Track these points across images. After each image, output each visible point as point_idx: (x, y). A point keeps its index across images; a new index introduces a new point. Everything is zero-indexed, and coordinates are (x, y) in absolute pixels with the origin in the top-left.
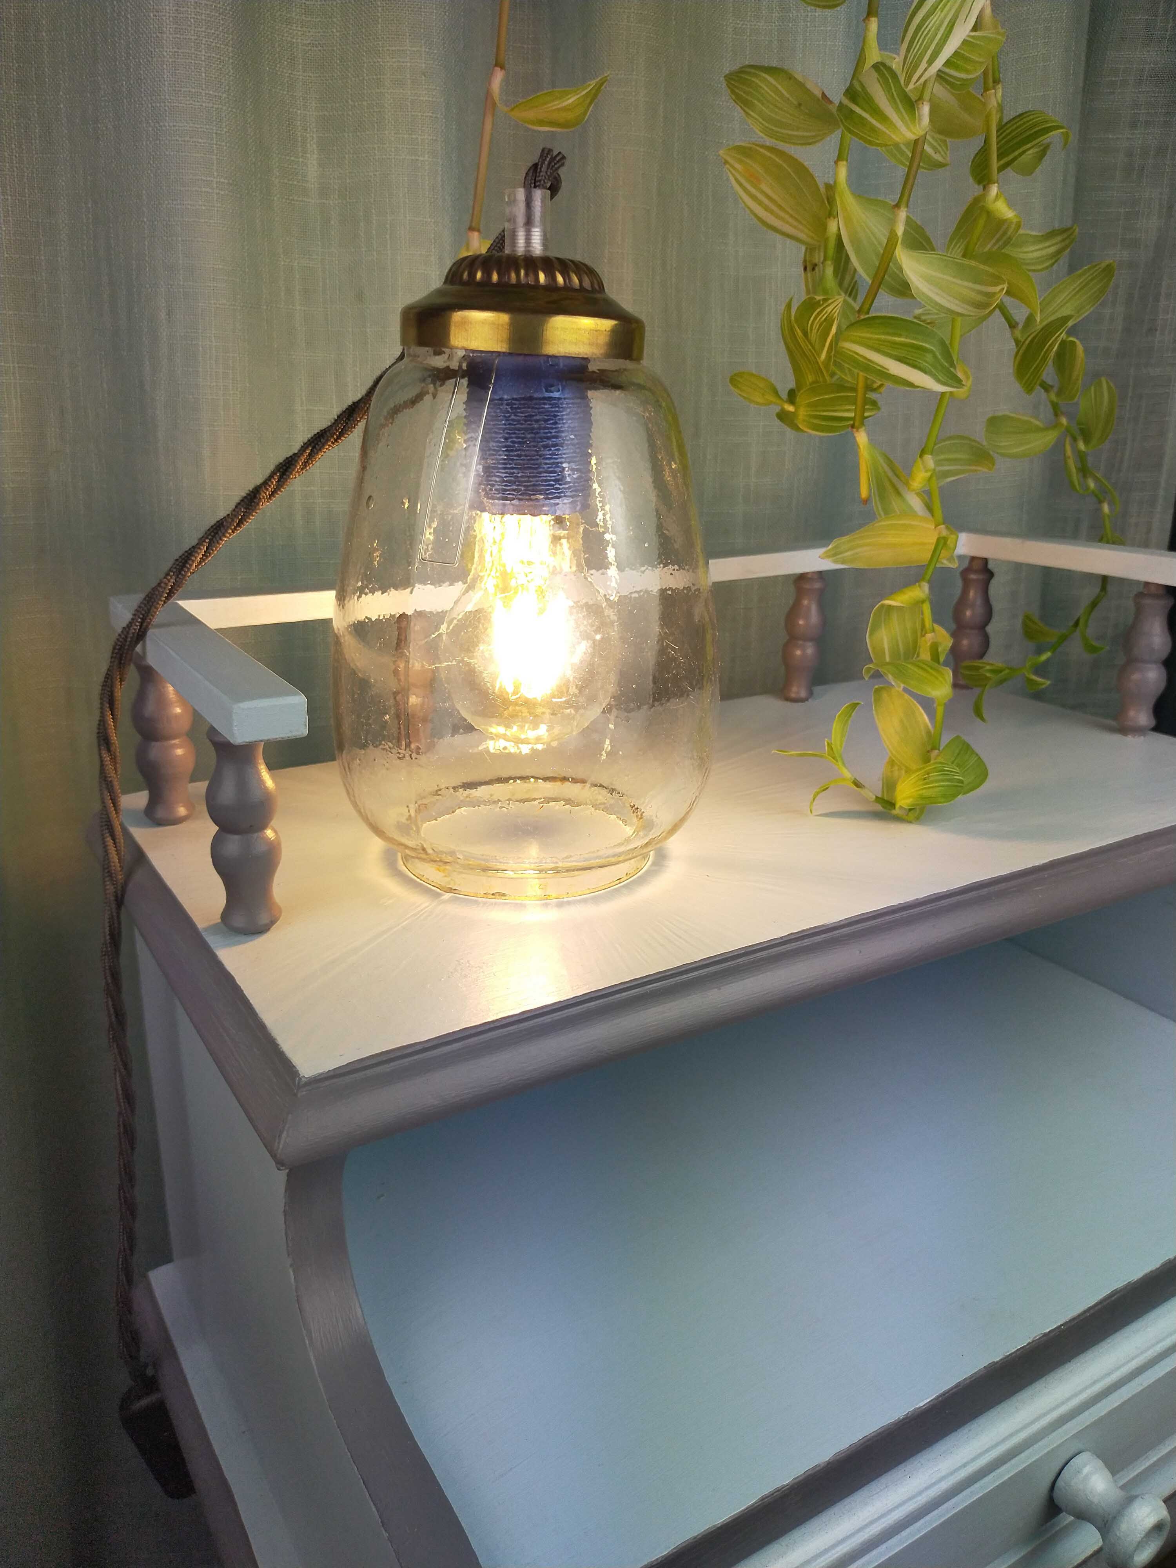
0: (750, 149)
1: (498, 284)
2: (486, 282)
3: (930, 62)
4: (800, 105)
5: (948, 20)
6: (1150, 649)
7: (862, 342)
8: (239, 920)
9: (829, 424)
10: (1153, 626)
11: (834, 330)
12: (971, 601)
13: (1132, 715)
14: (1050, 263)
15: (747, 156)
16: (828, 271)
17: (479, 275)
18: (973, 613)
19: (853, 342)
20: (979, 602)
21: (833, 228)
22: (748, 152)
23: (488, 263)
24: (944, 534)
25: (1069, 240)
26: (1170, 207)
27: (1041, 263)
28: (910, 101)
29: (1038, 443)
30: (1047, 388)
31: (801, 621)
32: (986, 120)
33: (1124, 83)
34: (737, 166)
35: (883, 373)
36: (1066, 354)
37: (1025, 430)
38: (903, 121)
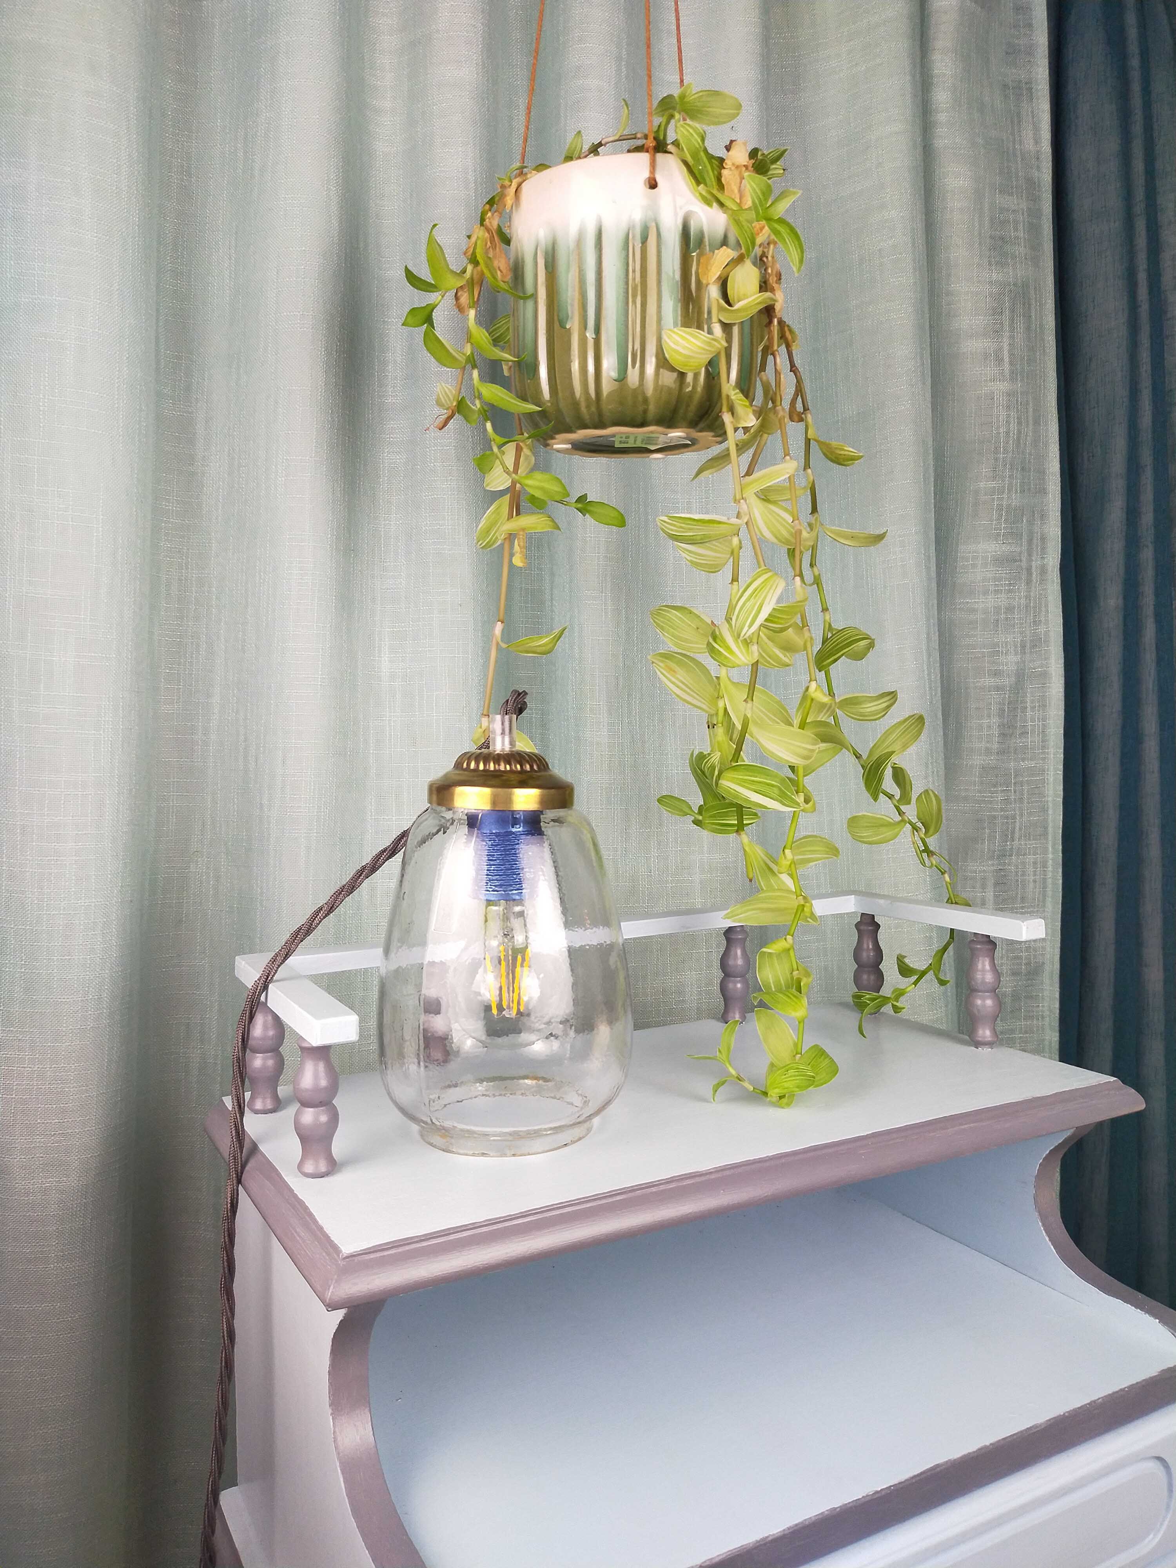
0: (669, 654)
1: (484, 770)
2: (476, 770)
4: (698, 628)
5: (759, 603)
6: (983, 982)
7: (732, 780)
8: (309, 1168)
9: (723, 829)
10: (984, 965)
11: (716, 773)
12: (865, 946)
13: (980, 1032)
14: (883, 713)
15: (667, 658)
16: (720, 731)
17: (473, 765)
18: (868, 954)
19: (728, 780)
20: (871, 947)
21: (721, 704)
22: (667, 656)
23: (478, 758)
24: (802, 902)
25: (894, 699)
26: (1023, 647)
27: (877, 714)
28: (747, 643)
29: (889, 834)
30: (891, 797)
31: (731, 962)
32: (805, 644)
33: (974, 566)
34: (660, 664)
35: (747, 800)
36: (899, 776)
37: (879, 824)
38: (743, 654)
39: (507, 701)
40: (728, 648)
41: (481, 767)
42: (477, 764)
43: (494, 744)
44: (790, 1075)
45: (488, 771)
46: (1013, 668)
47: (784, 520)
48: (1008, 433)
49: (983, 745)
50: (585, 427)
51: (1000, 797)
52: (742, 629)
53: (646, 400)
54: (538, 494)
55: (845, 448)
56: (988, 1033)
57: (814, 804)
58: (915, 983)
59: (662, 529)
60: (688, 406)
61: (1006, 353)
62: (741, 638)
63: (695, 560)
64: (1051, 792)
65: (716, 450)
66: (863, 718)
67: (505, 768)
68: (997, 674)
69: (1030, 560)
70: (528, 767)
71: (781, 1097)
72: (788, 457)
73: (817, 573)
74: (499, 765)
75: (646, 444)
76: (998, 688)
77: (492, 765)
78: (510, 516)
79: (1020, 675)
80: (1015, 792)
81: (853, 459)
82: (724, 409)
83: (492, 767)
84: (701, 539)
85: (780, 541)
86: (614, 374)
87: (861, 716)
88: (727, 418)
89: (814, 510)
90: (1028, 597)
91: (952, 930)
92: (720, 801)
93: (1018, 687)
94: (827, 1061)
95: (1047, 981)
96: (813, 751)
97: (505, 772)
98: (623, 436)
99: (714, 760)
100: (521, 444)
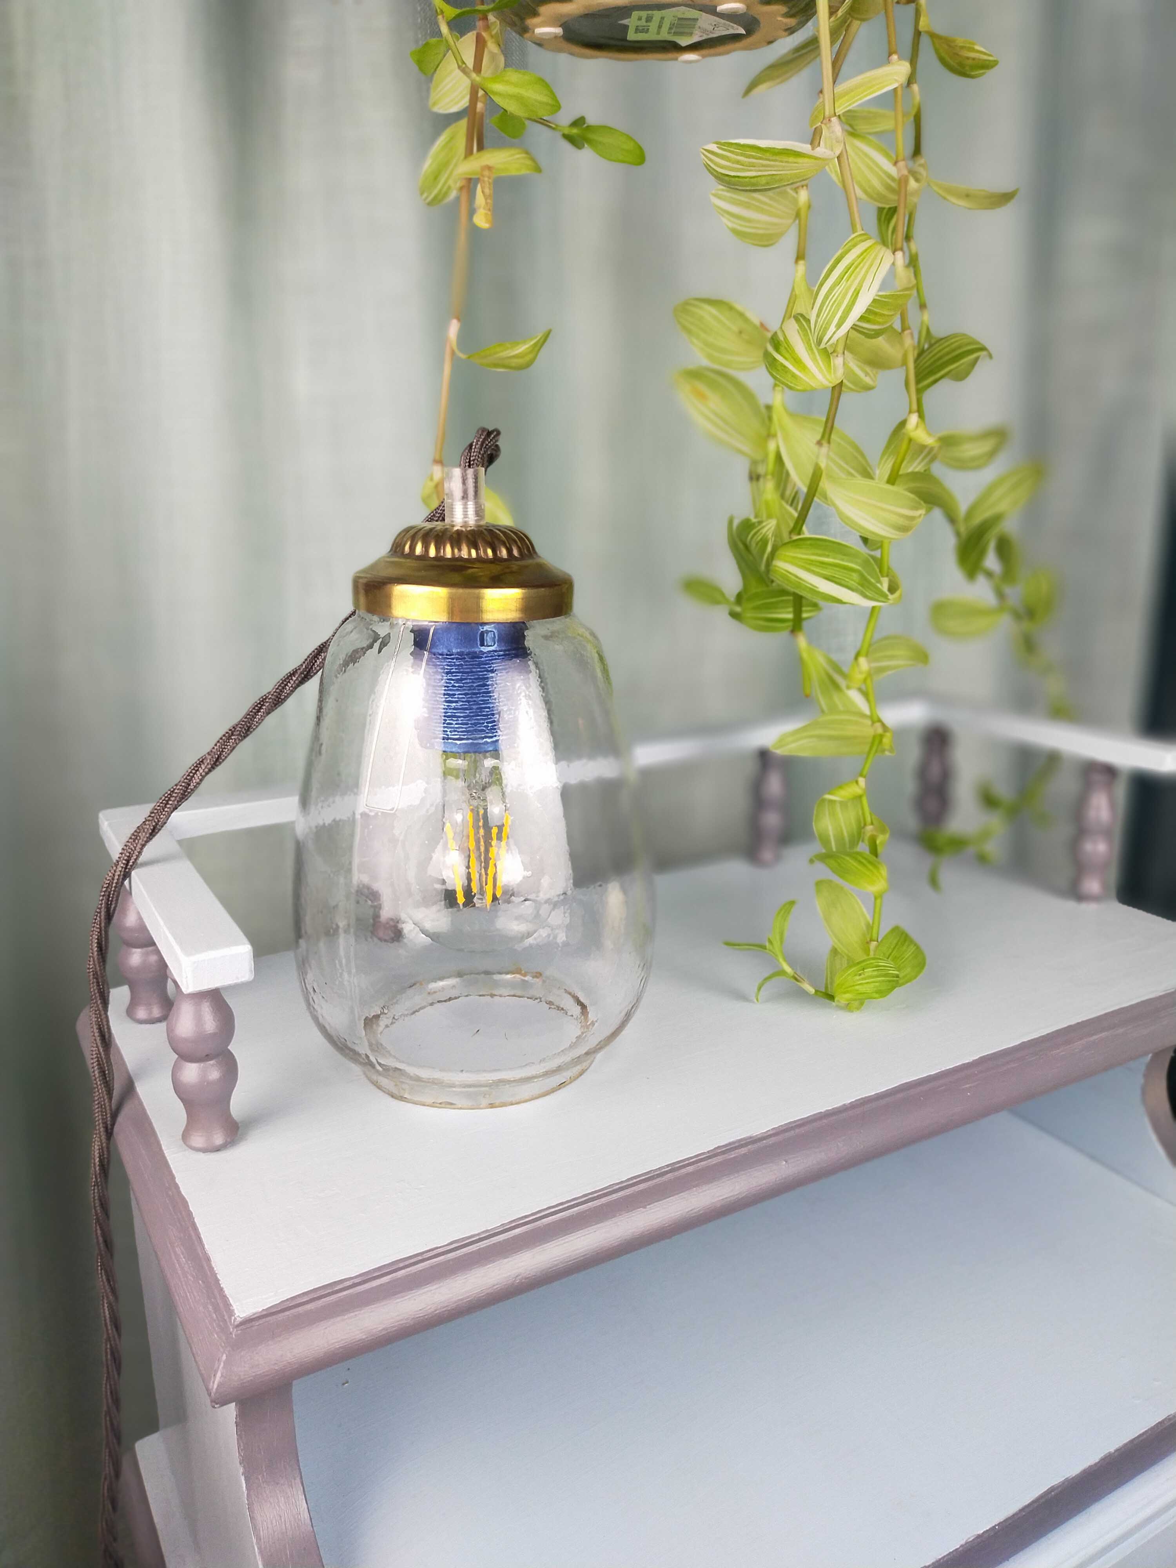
0: (697, 371)
1: (435, 559)
2: (424, 557)
3: (839, 326)
4: (740, 332)
5: (852, 289)
6: (1098, 821)
7: (794, 562)
8: (198, 1138)
9: (770, 625)
10: (1100, 800)
11: (769, 549)
13: (1087, 884)
14: (987, 460)
15: (695, 378)
16: (769, 487)
17: (419, 549)
18: (934, 776)
19: (786, 561)
21: (772, 446)
22: (696, 375)
23: (427, 536)
24: (880, 731)
27: (975, 461)
28: (827, 354)
29: (981, 623)
30: (991, 576)
31: (765, 789)
32: (903, 357)
34: (686, 386)
35: (814, 591)
36: (1005, 547)
37: (970, 611)
38: (820, 370)
39: (471, 445)
40: (797, 361)
41: (432, 552)
42: (426, 548)
43: (452, 515)
44: (866, 975)
45: (443, 559)
47: (877, 165)
52: (826, 330)
54: (512, 107)
55: (973, 47)
56: (1097, 885)
57: (902, 592)
59: (707, 167)
62: (822, 346)
65: (786, 45)
67: (470, 553)
70: (504, 553)
72: (891, 58)
73: (914, 251)
74: (460, 550)
75: (676, 34)
77: (448, 549)
78: (469, 152)
81: (985, 65)
83: (448, 552)
84: (768, 183)
87: (962, 462)
89: (917, 151)
92: (770, 587)
96: (912, 518)
97: (470, 560)
98: (644, 14)
99: (764, 530)
100: (484, 34)
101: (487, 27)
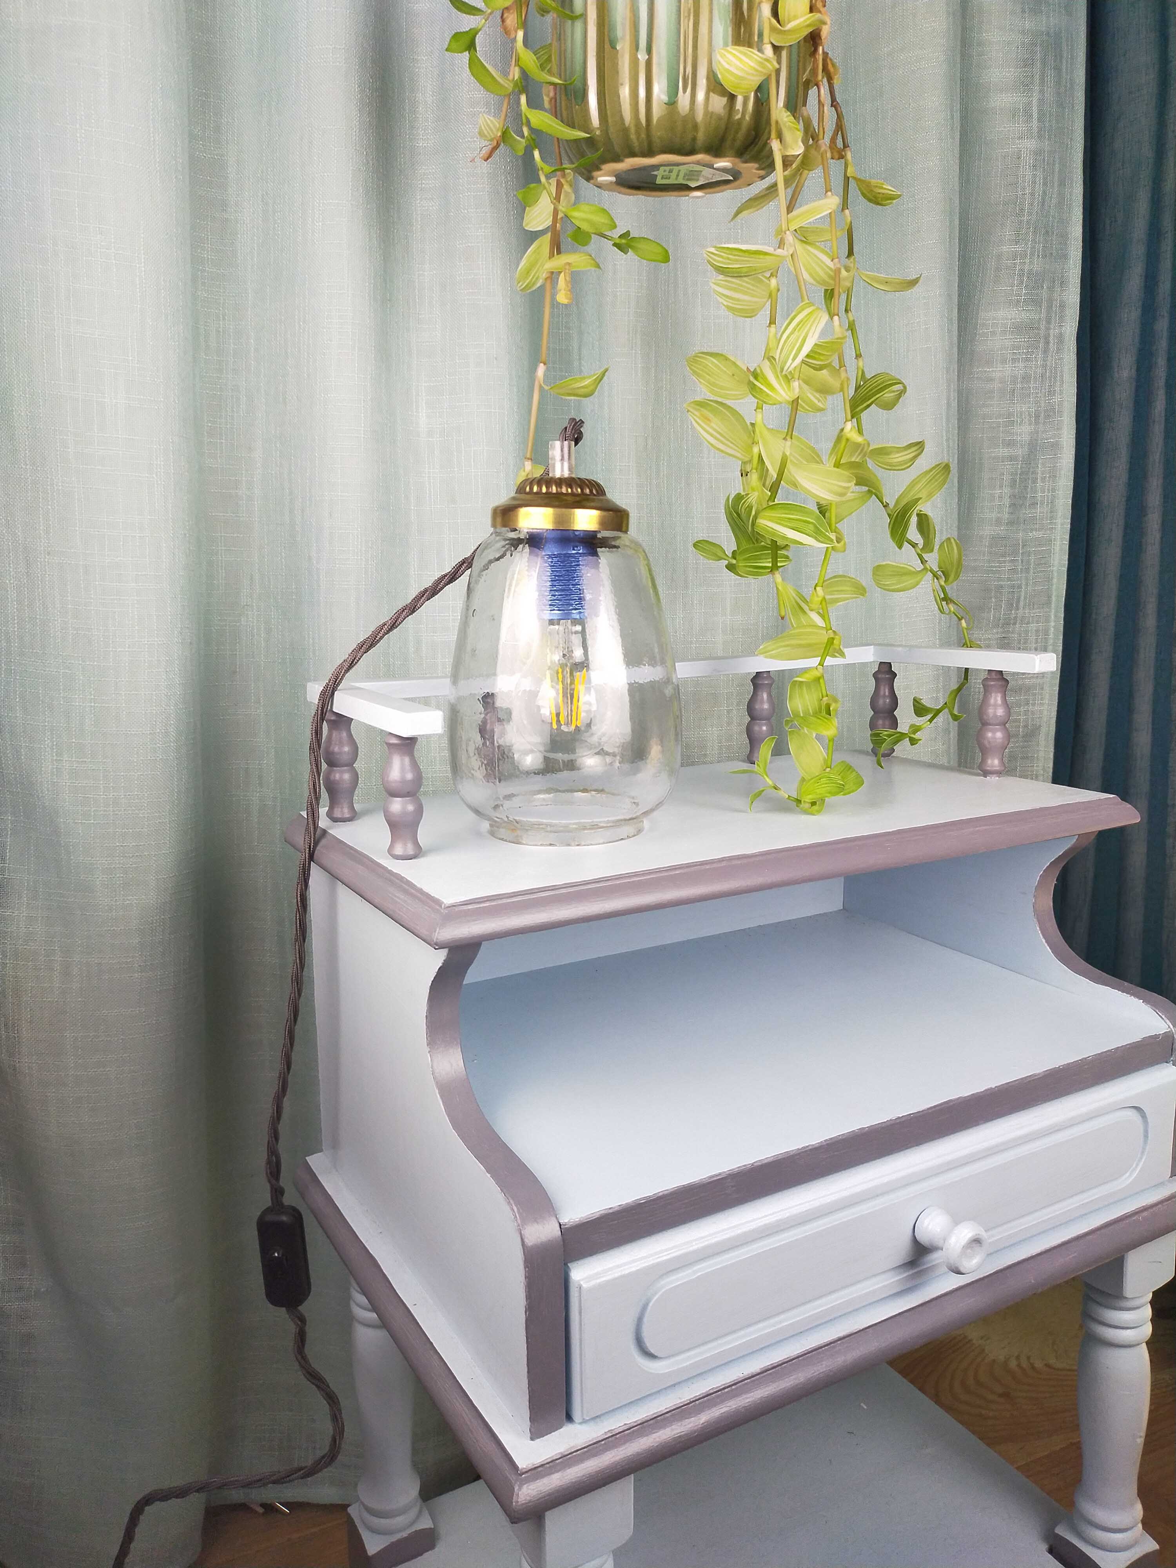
0: (704, 402)
1: (546, 493)
2: (539, 493)
3: (794, 360)
4: (733, 375)
5: (801, 339)
6: (995, 716)
7: (771, 519)
8: (399, 850)
9: (757, 571)
10: (996, 700)
11: (753, 513)
12: (882, 693)
13: (989, 762)
14: (910, 464)
15: (702, 406)
16: (754, 477)
17: (535, 489)
18: (884, 702)
19: (765, 519)
20: (887, 694)
21: (756, 450)
22: (702, 404)
23: (539, 482)
24: (832, 636)
25: (921, 449)
26: (1037, 417)
27: (902, 465)
28: (788, 379)
29: (911, 581)
30: (914, 545)
31: (757, 707)
32: (842, 384)
33: (993, 333)
34: (696, 413)
35: (784, 538)
36: (924, 523)
37: (902, 573)
38: (784, 390)
39: (566, 428)
40: (769, 386)
41: (544, 490)
42: (540, 488)
43: (554, 471)
44: (823, 783)
45: (551, 493)
46: (1026, 438)
47: (822, 262)
48: (1033, 194)
49: (994, 515)
50: (633, 155)
51: (1008, 566)
52: (786, 363)
53: (695, 127)
54: (585, 226)
55: (884, 186)
56: (996, 762)
57: (845, 544)
58: (931, 721)
59: (709, 262)
60: (737, 132)
61: (1035, 109)
62: (784, 373)
63: (731, 305)
64: (1056, 562)
65: (760, 186)
66: (891, 467)
67: (567, 490)
68: (1010, 444)
69: (1048, 329)
70: (587, 491)
71: (813, 804)
72: (829, 193)
73: (851, 319)
74: (561, 488)
75: (688, 180)
76: (1011, 458)
77: (554, 488)
78: (551, 255)
79: (1033, 447)
80: (1022, 562)
81: (892, 198)
82: (773, 135)
83: (554, 489)
84: (746, 273)
85: (818, 282)
86: (665, 98)
87: (890, 466)
88: (775, 145)
89: (851, 253)
90: (1044, 366)
91: (967, 670)
92: (754, 543)
93: (1030, 459)
94: (854, 774)
95: (1042, 742)
96: (848, 488)
97: (567, 494)
98: (667, 168)
99: (749, 500)
100: (562, 180)
101: (564, 176)
